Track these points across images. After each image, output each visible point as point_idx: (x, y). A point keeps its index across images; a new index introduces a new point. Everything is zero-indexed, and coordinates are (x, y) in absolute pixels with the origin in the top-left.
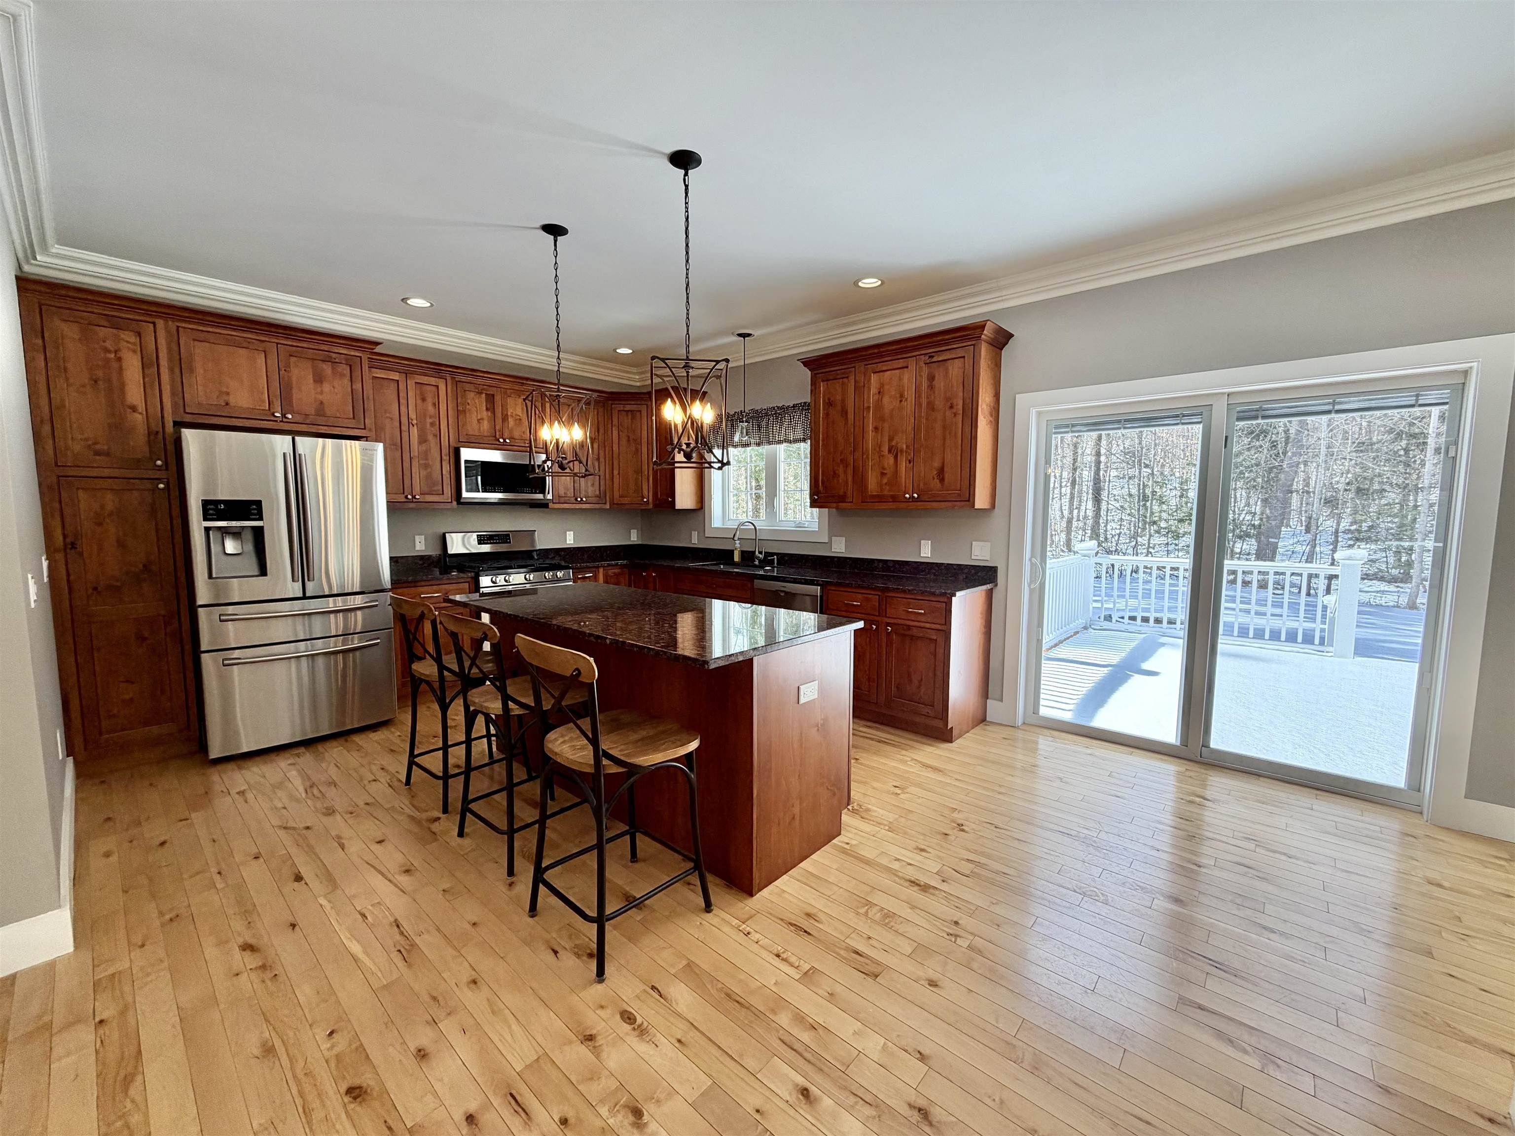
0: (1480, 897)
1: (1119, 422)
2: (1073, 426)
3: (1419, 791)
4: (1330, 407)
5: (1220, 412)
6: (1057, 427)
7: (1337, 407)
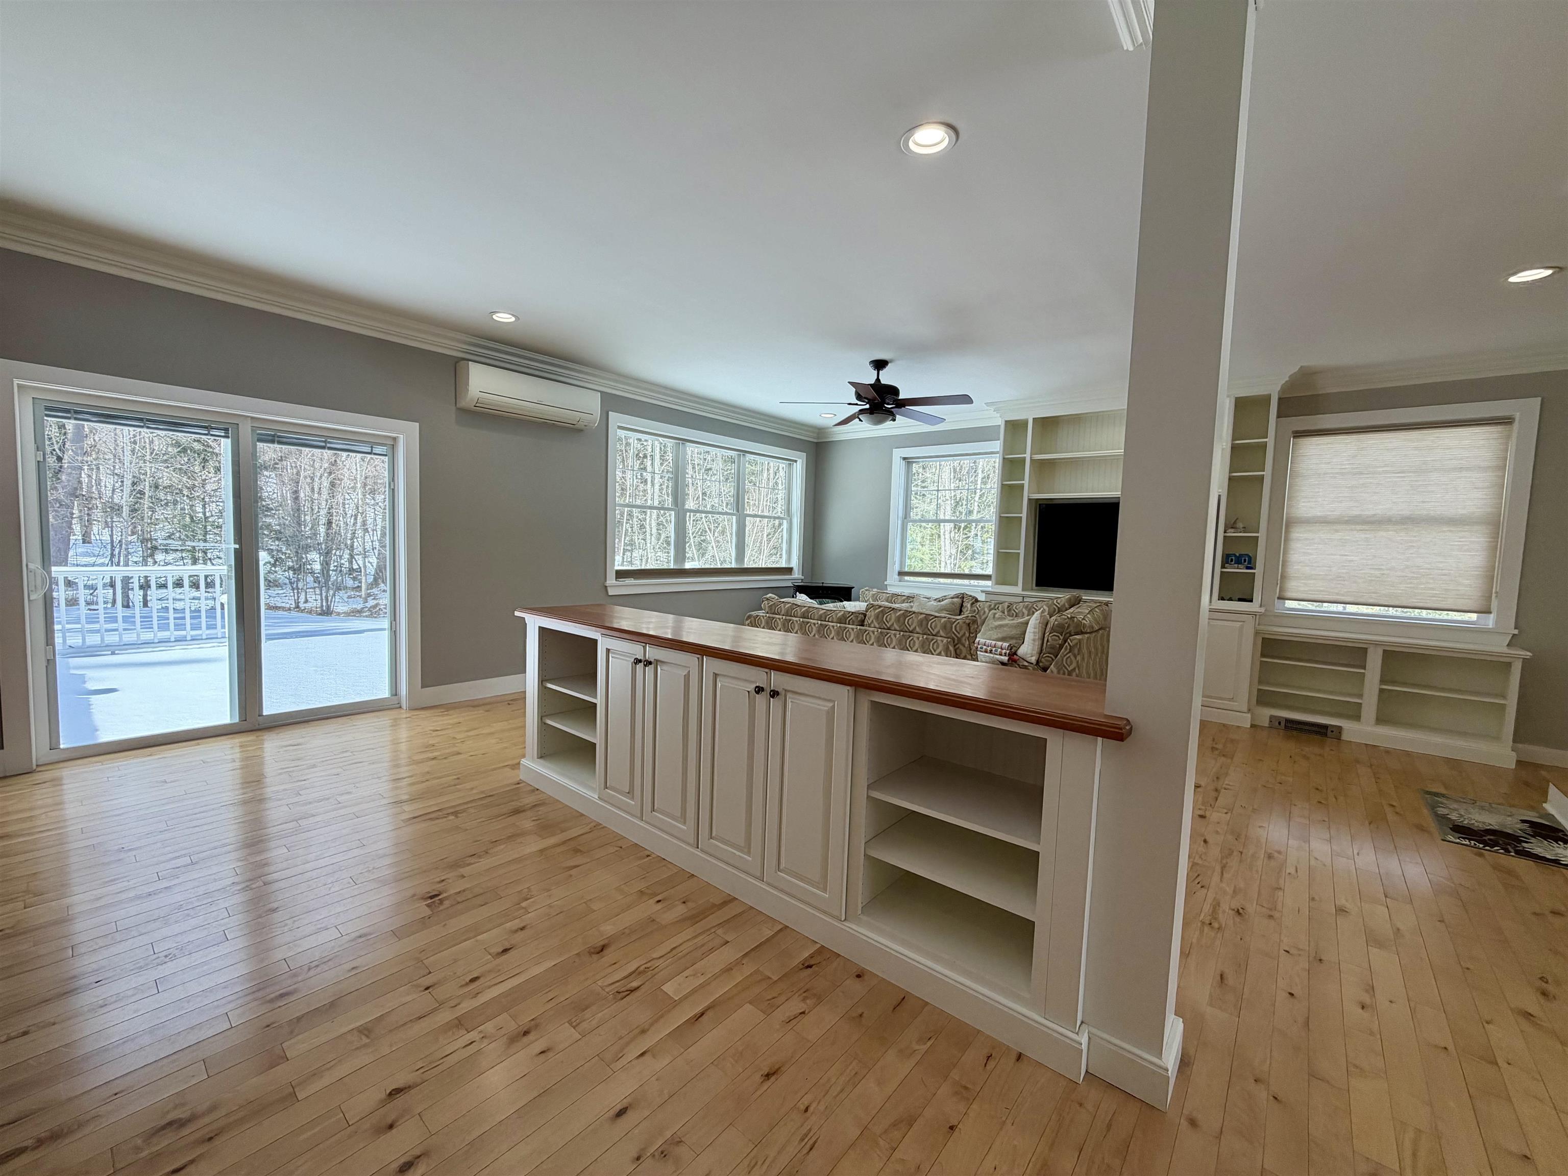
0: (452, 728)
1: (141, 420)
2: (76, 412)
3: (396, 695)
4: (323, 444)
5: (246, 430)
6: (47, 409)
7: (328, 445)
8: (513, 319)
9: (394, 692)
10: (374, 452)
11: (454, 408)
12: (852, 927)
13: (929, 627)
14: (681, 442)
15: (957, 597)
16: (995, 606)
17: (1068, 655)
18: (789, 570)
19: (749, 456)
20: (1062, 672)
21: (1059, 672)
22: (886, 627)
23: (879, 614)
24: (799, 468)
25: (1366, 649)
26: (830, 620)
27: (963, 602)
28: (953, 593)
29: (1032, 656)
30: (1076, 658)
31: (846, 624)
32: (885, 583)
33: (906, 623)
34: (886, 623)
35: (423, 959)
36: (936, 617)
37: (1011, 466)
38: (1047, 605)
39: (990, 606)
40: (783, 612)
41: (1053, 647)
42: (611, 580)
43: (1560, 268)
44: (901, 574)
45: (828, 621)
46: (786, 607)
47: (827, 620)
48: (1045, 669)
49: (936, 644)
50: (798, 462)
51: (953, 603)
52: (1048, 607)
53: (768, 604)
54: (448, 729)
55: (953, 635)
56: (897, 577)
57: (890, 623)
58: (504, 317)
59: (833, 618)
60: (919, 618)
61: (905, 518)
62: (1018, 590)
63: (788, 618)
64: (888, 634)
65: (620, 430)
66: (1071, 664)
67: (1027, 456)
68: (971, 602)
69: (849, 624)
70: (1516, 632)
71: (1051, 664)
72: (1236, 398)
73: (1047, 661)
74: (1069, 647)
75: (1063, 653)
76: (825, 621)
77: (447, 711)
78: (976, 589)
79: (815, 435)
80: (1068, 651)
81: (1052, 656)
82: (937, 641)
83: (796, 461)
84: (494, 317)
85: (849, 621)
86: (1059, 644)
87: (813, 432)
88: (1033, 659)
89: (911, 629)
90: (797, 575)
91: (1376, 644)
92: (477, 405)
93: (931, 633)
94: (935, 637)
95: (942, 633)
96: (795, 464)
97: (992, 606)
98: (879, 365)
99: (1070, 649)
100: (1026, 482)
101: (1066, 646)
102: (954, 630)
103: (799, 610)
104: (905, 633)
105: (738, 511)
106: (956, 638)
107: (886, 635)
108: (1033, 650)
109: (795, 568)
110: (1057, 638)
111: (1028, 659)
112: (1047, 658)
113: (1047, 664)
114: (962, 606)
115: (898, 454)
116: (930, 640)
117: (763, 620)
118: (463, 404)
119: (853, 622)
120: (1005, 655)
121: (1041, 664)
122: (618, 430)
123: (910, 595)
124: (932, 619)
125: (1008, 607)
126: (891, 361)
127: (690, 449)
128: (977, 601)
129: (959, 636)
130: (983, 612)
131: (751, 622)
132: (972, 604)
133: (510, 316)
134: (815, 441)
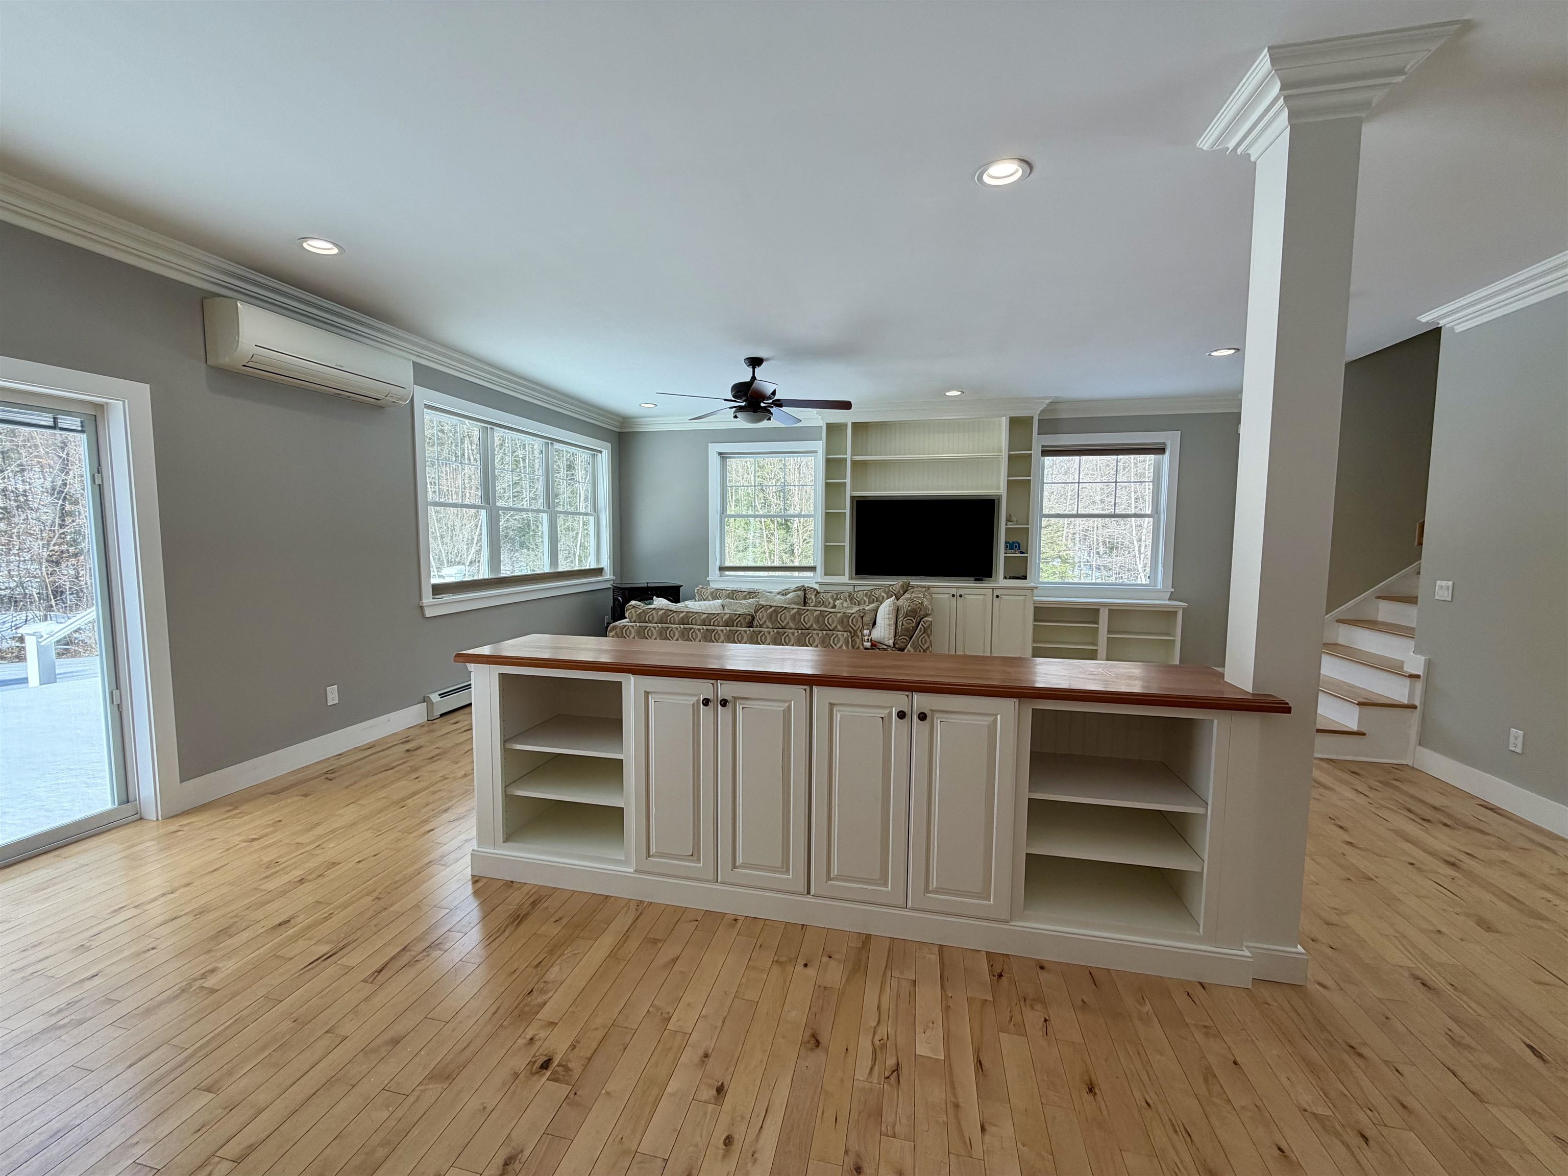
8: (335, 251)
9: (124, 798)
10: (60, 425)
11: (203, 365)
12: (1020, 925)
13: (826, 622)
14: (489, 426)
15: (800, 590)
16: (837, 596)
17: (923, 636)
18: (599, 571)
19: (557, 446)
20: (918, 650)
21: (915, 651)
22: (780, 627)
23: (771, 615)
24: (604, 459)
25: (1098, 610)
26: (715, 624)
27: (805, 594)
28: (793, 586)
29: (889, 640)
30: (929, 638)
31: (733, 627)
32: (708, 579)
33: (802, 621)
34: (781, 623)
35: (634, 1148)
36: (831, 613)
37: (832, 465)
38: (884, 591)
39: (833, 596)
40: (655, 620)
41: (907, 630)
42: (428, 599)
43: (1238, 350)
44: (722, 569)
45: (714, 626)
46: (660, 613)
47: (712, 624)
48: (902, 650)
49: (836, 639)
50: (603, 453)
51: (798, 596)
52: (886, 594)
53: (636, 612)
54: (266, 835)
55: (850, 629)
56: (718, 572)
57: (785, 622)
58: (320, 247)
59: (719, 622)
60: (815, 615)
61: (723, 513)
62: (845, 579)
63: (664, 625)
64: (785, 633)
65: (427, 410)
66: (925, 643)
67: (848, 456)
68: (814, 594)
69: (737, 627)
70: (1173, 590)
71: (907, 646)
72: (1010, 417)
73: (902, 642)
74: (923, 629)
75: (918, 634)
76: (710, 626)
77: (236, 808)
78: (811, 580)
79: (618, 424)
80: (923, 632)
81: (906, 638)
82: (837, 635)
83: (601, 452)
84: (305, 245)
85: (737, 624)
86: (913, 627)
87: (618, 421)
88: (891, 642)
89: (807, 627)
90: (608, 575)
91: (1105, 605)
92: (250, 364)
93: (829, 628)
94: (835, 632)
95: (839, 627)
96: (599, 454)
97: (835, 596)
98: (755, 362)
99: (924, 631)
100: (848, 481)
101: (921, 628)
102: (850, 623)
103: (676, 617)
104: (803, 631)
105: (549, 507)
106: (853, 631)
107: (783, 635)
108: (890, 634)
109: (605, 569)
110: (911, 622)
111: (886, 643)
112: (902, 640)
113: (903, 645)
114: (805, 597)
115: (714, 449)
116: (830, 635)
117: (633, 631)
118: (225, 360)
119: (741, 624)
120: (868, 641)
121: (897, 646)
122: (425, 410)
123: (751, 590)
124: (828, 615)
125: (850, 596)
126: (767, 359)
127: (498, 433)
128: (818, 593)
129: (855, 629)
130: (827, 602)
131: (616, 633)
132: (816, 595)
133: (330, 246)
134: (618, 430)
